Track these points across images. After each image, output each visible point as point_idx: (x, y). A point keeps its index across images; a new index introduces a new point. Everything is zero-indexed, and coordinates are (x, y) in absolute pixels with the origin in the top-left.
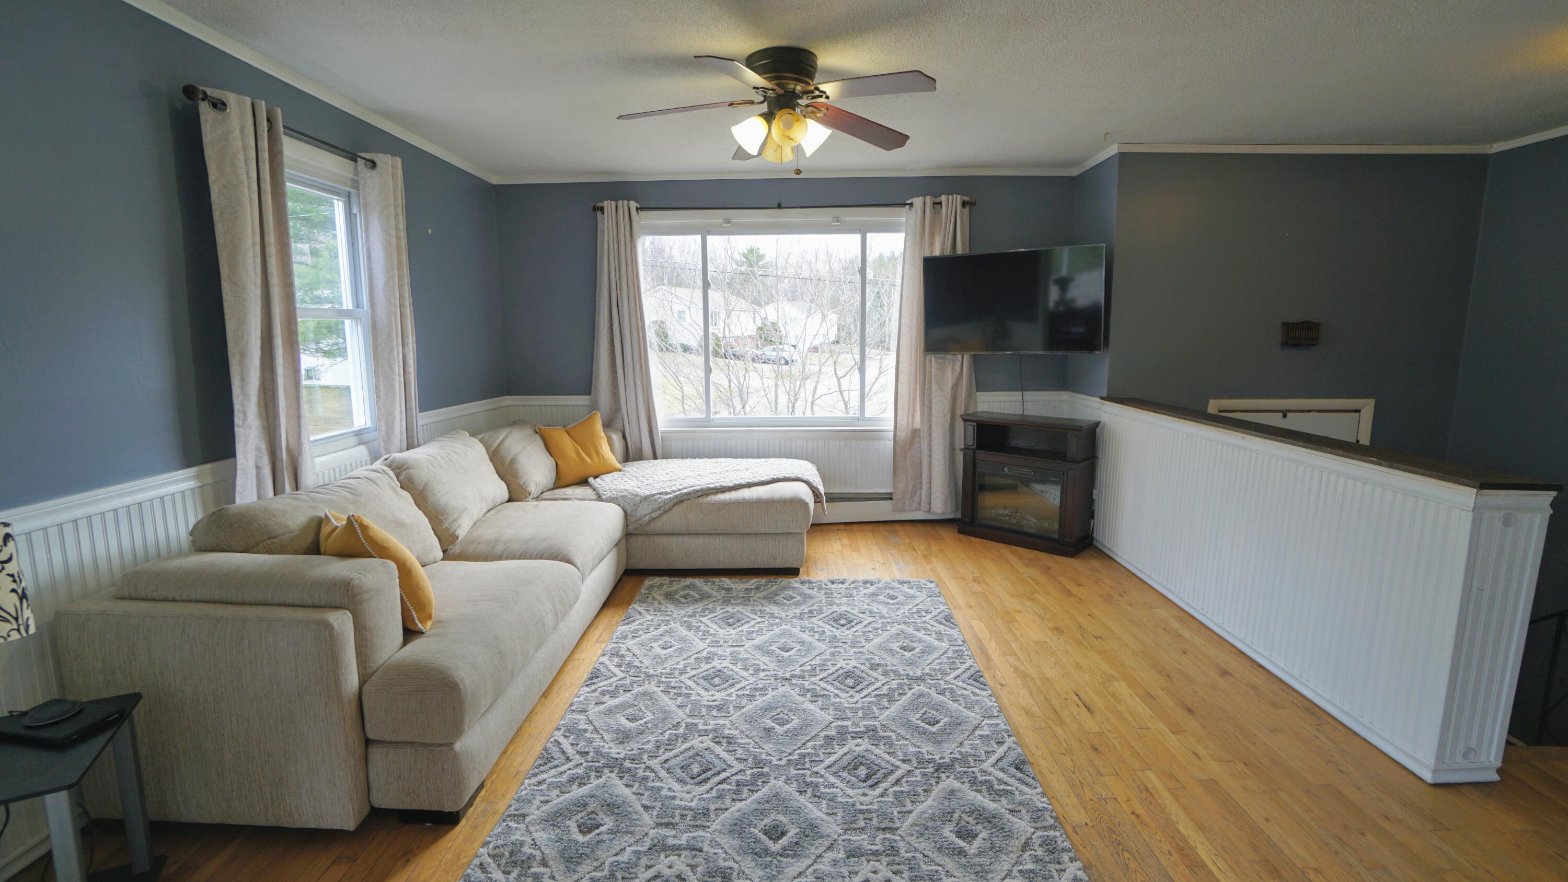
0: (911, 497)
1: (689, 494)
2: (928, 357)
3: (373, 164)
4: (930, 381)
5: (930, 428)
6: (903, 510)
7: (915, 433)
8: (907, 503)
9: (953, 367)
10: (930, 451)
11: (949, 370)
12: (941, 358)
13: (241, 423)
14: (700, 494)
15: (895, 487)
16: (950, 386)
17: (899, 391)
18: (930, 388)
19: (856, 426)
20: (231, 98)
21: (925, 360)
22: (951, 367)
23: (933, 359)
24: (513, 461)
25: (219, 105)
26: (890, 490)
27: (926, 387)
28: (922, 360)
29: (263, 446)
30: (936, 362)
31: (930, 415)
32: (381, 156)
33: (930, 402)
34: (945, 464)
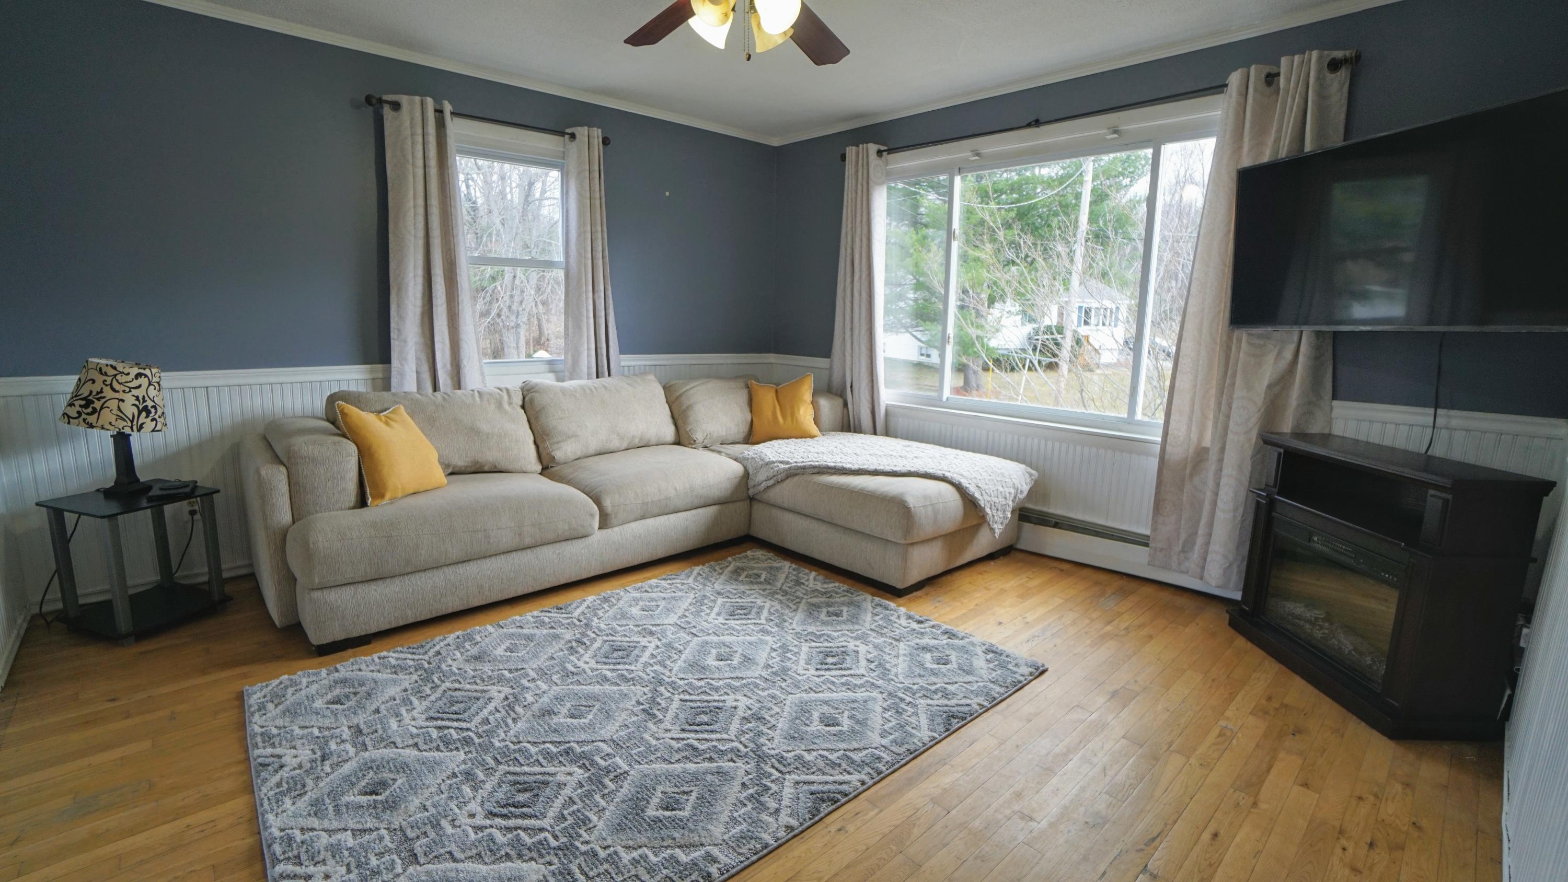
0: (1183, 551)
1: (804, 468)
2: (1237, 333)
3: (573, 136)
4: (1234, 375)
5: (1223, 450)
6: (1166, 567)
7: (1201, 455)
8: (1175, 558)
9: (1279, 353)
10: (1218, 485)
11: (1270, 359)
12: (1260, 337)
13: (396, 337)
14: (816, 470)
15: (1154, 529)
16: (1266, 383)
17: (1177, 385)
18: (1233, 384)
19: (1120, 430)
20: (404, 99)
21: (1230, 338)
22: (1275, 352)
23: (1243, 335)
24: (689, 407)
25: (396, 106)
26: (1147, 532)
27: (1228, 381)
28: (1225, 338)
29: (423, 357)
30: (1249, 343)
31: (1226, 428)
32: (579, 128)
33: (1230, 407)
34: (1236, 509)
